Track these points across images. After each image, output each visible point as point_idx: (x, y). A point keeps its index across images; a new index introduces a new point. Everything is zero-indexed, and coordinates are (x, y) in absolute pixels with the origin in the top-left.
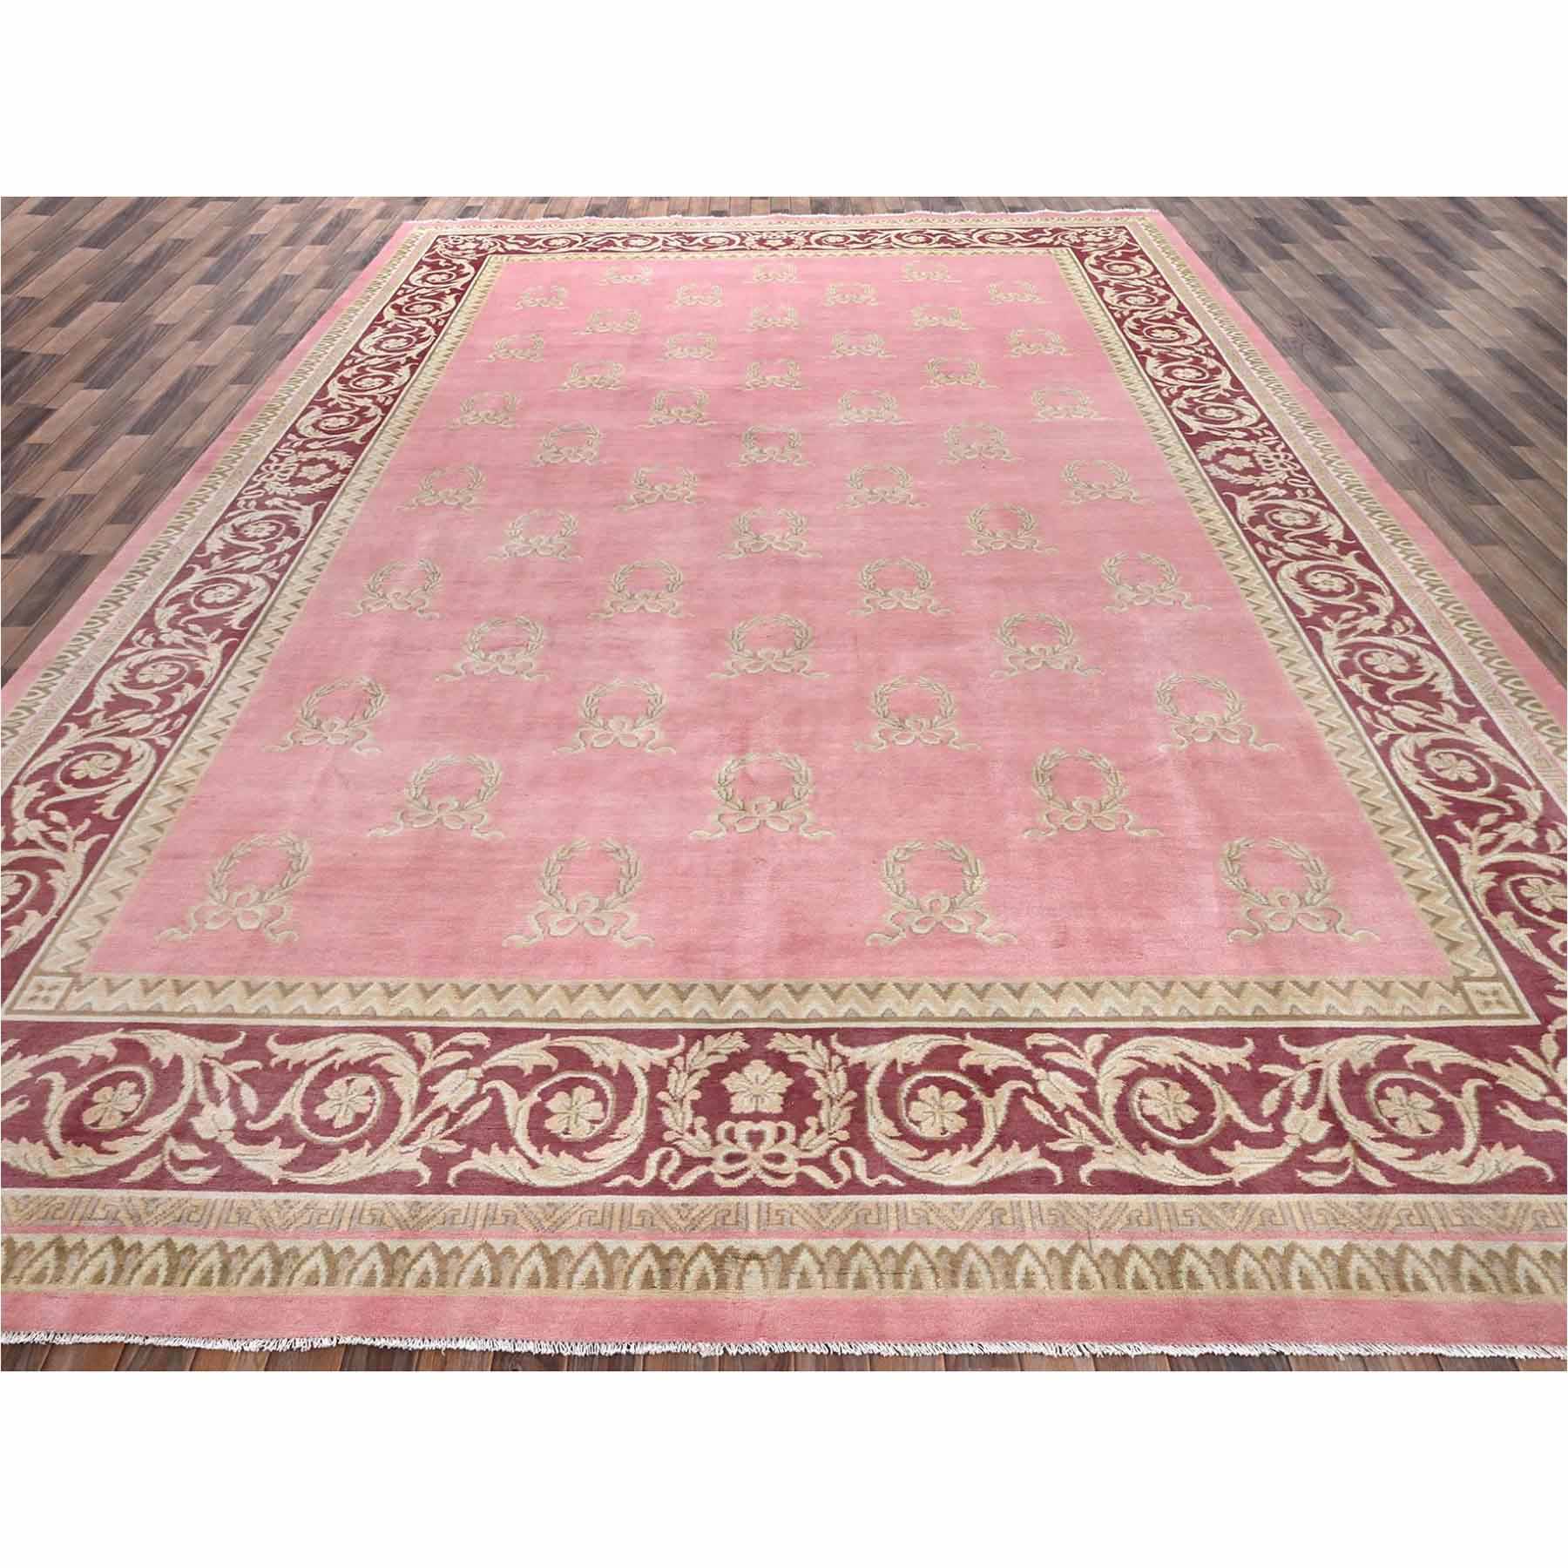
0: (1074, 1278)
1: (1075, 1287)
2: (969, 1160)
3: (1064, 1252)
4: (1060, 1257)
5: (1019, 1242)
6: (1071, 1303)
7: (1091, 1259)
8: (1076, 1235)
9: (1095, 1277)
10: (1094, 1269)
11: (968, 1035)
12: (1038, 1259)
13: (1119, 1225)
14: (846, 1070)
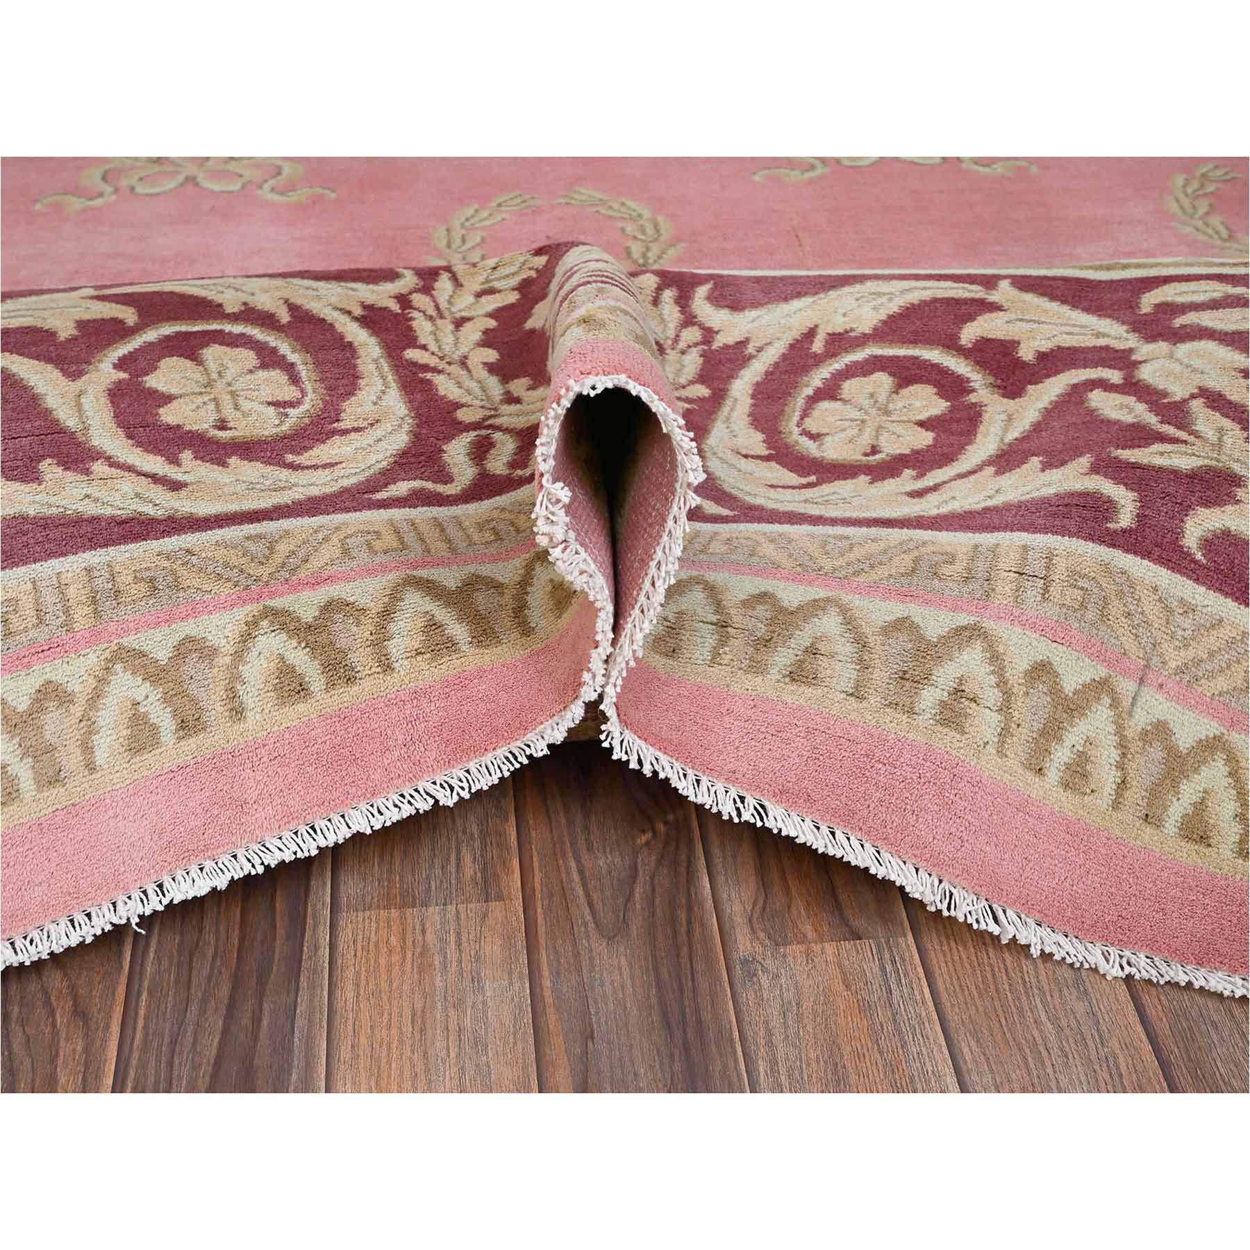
0: (1062, 755)
1: (1053, 774)
2: (908, 489)
3: (1070, 684)
4: (1055, 691)
5: (963, 619)
6: (1024, 806)
7: (1120, 730)
8: (1116, 660)
9: (1106, 776)
10: (1115, 755)
11: (1004, 285)
12: (1000, 672)
13: (1221, 684)
14: (703, 355)
